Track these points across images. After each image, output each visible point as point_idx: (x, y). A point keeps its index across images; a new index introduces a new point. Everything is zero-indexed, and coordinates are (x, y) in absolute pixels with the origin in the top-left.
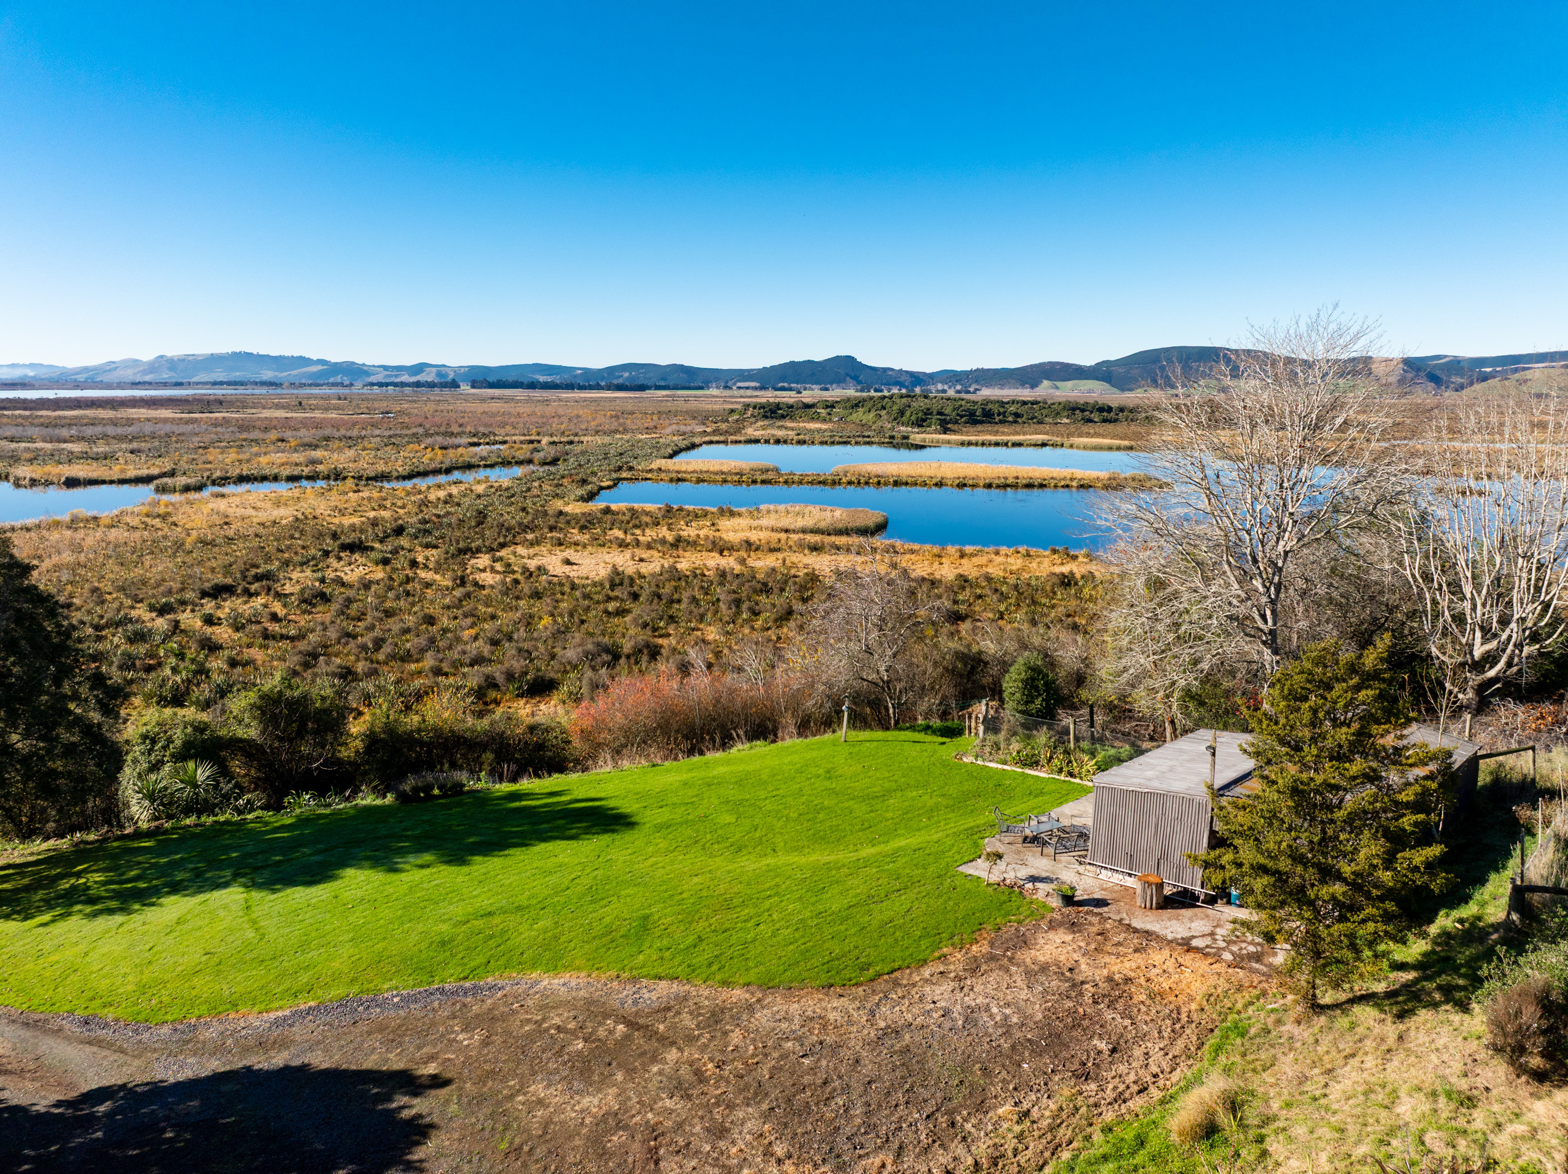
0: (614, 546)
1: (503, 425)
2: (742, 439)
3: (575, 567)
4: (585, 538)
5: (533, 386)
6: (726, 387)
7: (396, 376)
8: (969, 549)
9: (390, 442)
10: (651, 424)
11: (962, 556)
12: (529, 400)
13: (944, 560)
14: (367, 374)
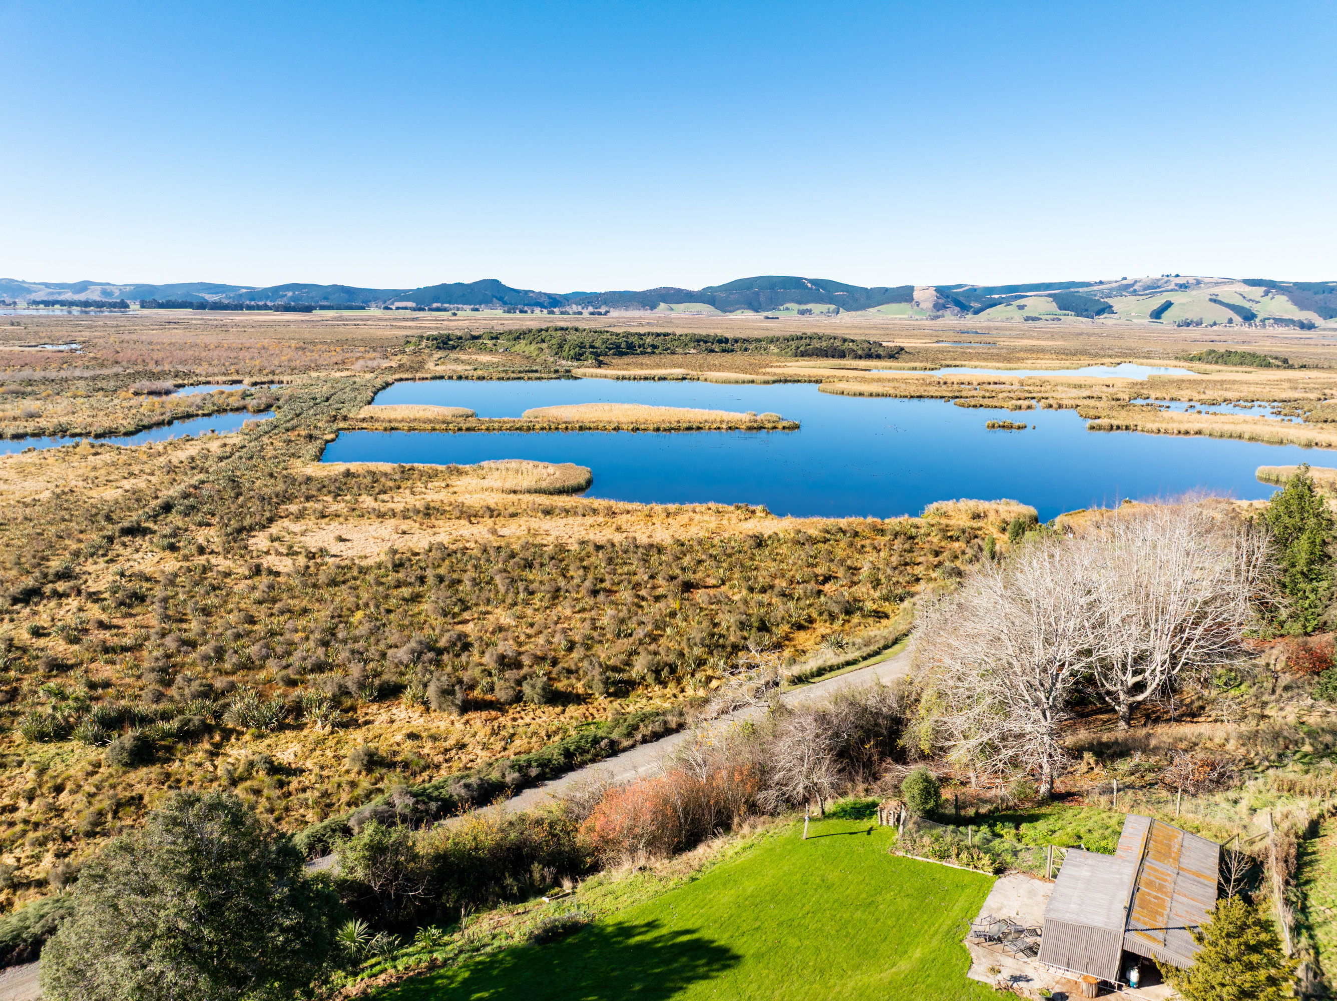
0: (372, 516)
1: (198, 361)
2: (429, 376)
3: (349, 544)
4: (340, 507)
5: (202, 306)
6: (387, 308)
7: (59, 294)
8: (672, 507)
9: (96, 386)
10: (338, 359)
11: (668, 515)
12: (206, 326)
13: (654, 520)
14: (29, 291)
